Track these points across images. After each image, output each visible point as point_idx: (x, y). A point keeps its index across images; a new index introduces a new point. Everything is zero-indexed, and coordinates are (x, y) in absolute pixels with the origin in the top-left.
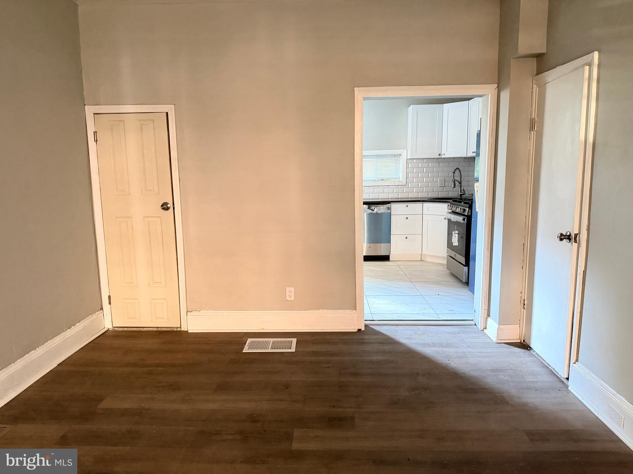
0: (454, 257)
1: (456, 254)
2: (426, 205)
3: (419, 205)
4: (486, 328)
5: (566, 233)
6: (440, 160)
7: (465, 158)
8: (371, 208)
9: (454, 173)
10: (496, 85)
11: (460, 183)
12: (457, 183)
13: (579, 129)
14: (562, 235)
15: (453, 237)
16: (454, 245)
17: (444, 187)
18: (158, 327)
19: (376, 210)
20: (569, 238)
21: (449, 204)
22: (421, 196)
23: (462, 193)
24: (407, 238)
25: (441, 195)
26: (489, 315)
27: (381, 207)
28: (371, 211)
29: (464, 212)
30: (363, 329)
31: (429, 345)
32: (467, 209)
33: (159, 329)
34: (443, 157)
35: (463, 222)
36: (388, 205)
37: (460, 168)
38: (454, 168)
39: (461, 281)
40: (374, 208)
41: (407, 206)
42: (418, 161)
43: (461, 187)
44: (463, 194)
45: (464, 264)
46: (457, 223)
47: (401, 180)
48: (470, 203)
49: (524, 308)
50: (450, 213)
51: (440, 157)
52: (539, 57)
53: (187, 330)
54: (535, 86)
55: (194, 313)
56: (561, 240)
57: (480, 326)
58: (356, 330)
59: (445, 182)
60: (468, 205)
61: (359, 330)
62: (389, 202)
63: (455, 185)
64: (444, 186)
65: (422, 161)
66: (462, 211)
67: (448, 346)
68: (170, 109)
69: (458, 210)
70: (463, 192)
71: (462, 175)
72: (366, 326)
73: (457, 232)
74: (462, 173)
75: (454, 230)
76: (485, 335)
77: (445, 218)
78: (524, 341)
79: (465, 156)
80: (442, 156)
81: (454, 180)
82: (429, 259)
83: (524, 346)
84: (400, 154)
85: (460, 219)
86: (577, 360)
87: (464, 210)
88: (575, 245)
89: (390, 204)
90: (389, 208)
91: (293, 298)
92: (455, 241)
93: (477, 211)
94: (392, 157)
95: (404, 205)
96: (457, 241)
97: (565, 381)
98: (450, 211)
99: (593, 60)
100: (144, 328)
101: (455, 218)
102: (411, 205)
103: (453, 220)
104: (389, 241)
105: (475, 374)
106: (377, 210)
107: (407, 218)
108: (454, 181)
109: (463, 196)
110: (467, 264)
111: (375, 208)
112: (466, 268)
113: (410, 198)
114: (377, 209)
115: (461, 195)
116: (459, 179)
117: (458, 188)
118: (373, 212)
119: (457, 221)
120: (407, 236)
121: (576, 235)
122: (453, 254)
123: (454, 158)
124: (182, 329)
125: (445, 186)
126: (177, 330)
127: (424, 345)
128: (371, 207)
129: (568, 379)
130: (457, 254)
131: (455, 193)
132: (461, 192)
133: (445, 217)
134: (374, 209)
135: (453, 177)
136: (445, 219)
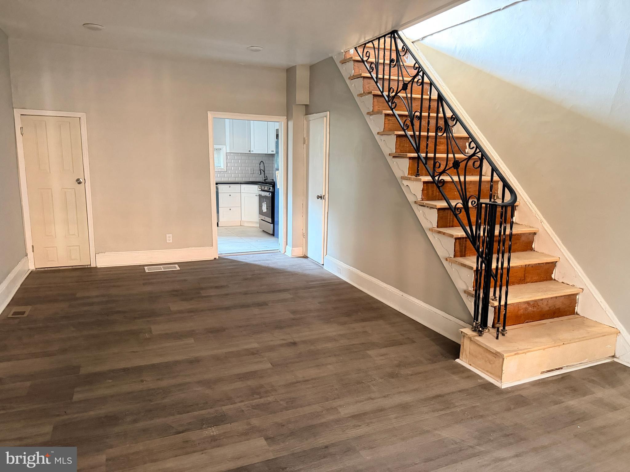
0: (264, 220)
1: (265, 217)
2: (243, 186)
3: (238, 186)
4: (285, 252)
5: (320, 195)
6: (250, 155)
7: (266, 154)
9: (260, 164)
10: (286, 117)
11: (264, 172)
12: (262, 171)
13: (323, 146)
14: (318, 196)
15: (263, 206)
16: (264, 212)
18: (73, 266)
20: (321, 198)
21: (258, 185)
22: (237, 180)
24: (230, 210)
25: (251, 180)
26: (287, 244)
29: (269, 190)
30: (217, 258)
31: (257, 261)
32: (271, 188)
33: (74, 267)
34: (252, 153)
35: (269, 196)
37: (263, 161)
38: (259, 161)
39: (269, 234)
41: (230, 187)
42: (234, 154)
43: (265, 174)
44: (266, 179)
45: (271, 222)
46: (266, 197)
47: (222, 167)
48: (273, 184)
49: (304, 238)
50: (260, 191)
51: (250, 152)
52: (307, 106)
53: (95, 266)
54: (305, 121)
55: (100, 254)
56: (318, 198)
57: (283, 252)
58: (213, 259)
59: (254, 170)
60: (272, 185)
61: (215, 259)
62: (217, 183)
63: (261, 173)
64: (253, 173)
65: (237, 154)
66: (268, 189)
67: (267, 260)
68: (83, 115)
69: (266, 189)
70: (267, 177)
71: (265, 166)
72: (219, 257)
73: (265, 203)
74: (265, 164)
75: (264, 202)
76: (285, 255)
78: (305, 255)
79: (266, 153)
82: (246, 224)
83: (306, 257)
84: (222, 148)
85: (267, 194)
86: (326, 254)
87: (270, 188)
88: (324, 200)
89: (218, 185)
91: (171, 241)
92: (264, 209)
93: (278, 188)
95: (227, 186)
96: (266, 209)
97: (322, 266)
98: (259, 189)
99: (327, 115)
100: (62, 267)
101: (264, 194)
102: (232, 186)
103: (263, 195)
105: (282, 268)
107: (230, 195)
108: (260, 170)
109: (266, 180)
110: (273, 222)
112: (272, 225)
113: (230, 181)
115: (265, 180)
116: (263, 169)
117: (263, 175)
119: (265, 196)
120: (230, 208)
121: (324, 196)
122: (263, 217)
123: (259, 154)
124: (92, 266)
126: (87, 267)
127: (254, 261)
129: (323, 265)
131: (261, 179)
132: (265, 178)
135: (259, 167)
136: (256, 195)
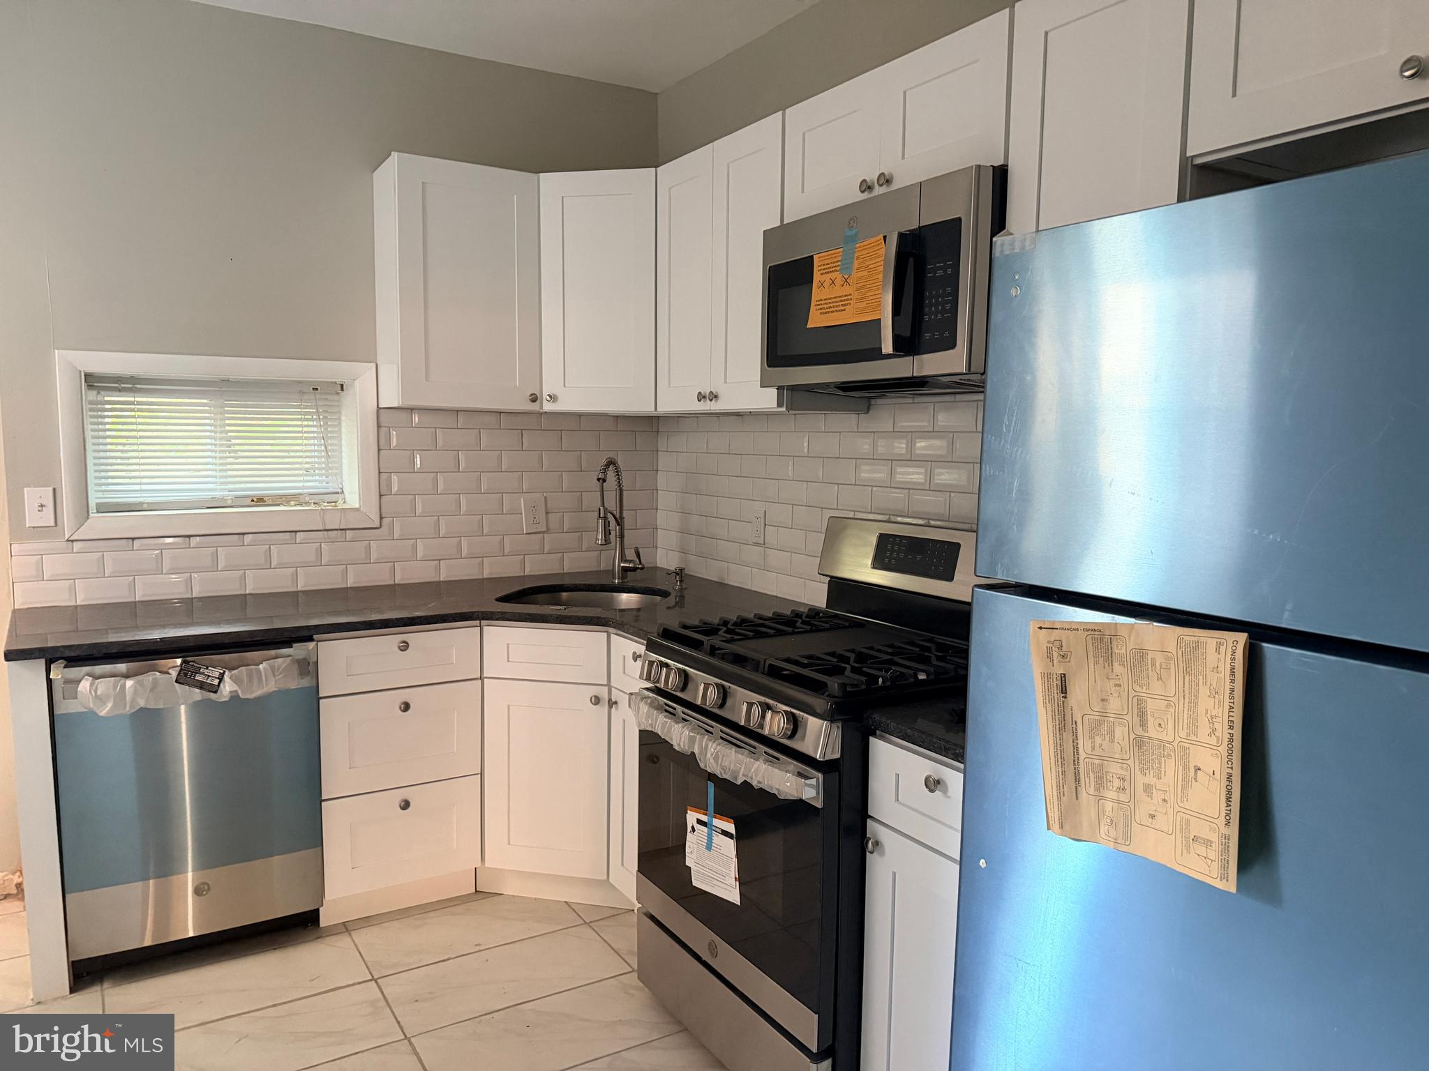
6: (537, 423)
8: (199, 678)
9: (602, 480)
11: (620, 521)
12: (612, 524)
17: (543, 532)
19: (228, 687)
23: (630, 561)
24: (406, 805)
25: (533, 569)
27: (261, 666)
28: (197, 694)
34: (548, 407)
36: (298, 650)
40: (215, 672)
41: (405, 647)
42: (431, 419)
43: (622, 536)
44: (635, 569)
51: (537, 407)
59: (547, 513)
62: (306, 633)
63: (608, 533)
64: (544, 529)
65: (448, 420)
70: (634, 557)
71: (624, 489)
77: (596, 697)
80: (545, 402)
81: (605, 509)
84: (339, 381)
89: (311, 645)
90: (309, 668)
94: (302, 393)
95: (386, 643)
102: (421, 638)
104: (312, 836)
106: (235, 688)
107: (406, 706)
108: (605, 518)
111: (226, 677)
114: (236, 680)
115: (624, 571)
116: (615, 506)
118: (212, 696)
120: (407, 797)
123: (594, 416)
125: (548, 531)
128: (198, 672)
130: (723, 946)
132: (624, 557)
133: (593, 691)
134: (216, 682)
